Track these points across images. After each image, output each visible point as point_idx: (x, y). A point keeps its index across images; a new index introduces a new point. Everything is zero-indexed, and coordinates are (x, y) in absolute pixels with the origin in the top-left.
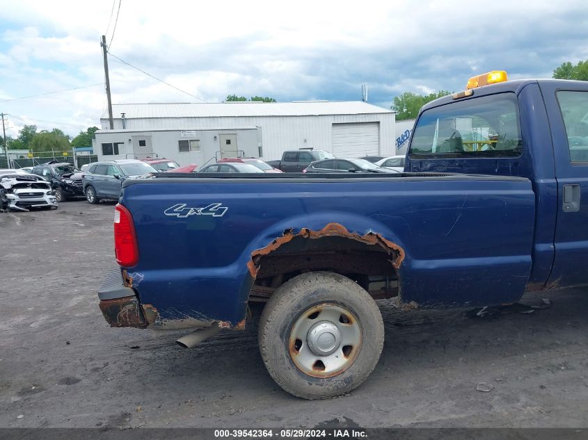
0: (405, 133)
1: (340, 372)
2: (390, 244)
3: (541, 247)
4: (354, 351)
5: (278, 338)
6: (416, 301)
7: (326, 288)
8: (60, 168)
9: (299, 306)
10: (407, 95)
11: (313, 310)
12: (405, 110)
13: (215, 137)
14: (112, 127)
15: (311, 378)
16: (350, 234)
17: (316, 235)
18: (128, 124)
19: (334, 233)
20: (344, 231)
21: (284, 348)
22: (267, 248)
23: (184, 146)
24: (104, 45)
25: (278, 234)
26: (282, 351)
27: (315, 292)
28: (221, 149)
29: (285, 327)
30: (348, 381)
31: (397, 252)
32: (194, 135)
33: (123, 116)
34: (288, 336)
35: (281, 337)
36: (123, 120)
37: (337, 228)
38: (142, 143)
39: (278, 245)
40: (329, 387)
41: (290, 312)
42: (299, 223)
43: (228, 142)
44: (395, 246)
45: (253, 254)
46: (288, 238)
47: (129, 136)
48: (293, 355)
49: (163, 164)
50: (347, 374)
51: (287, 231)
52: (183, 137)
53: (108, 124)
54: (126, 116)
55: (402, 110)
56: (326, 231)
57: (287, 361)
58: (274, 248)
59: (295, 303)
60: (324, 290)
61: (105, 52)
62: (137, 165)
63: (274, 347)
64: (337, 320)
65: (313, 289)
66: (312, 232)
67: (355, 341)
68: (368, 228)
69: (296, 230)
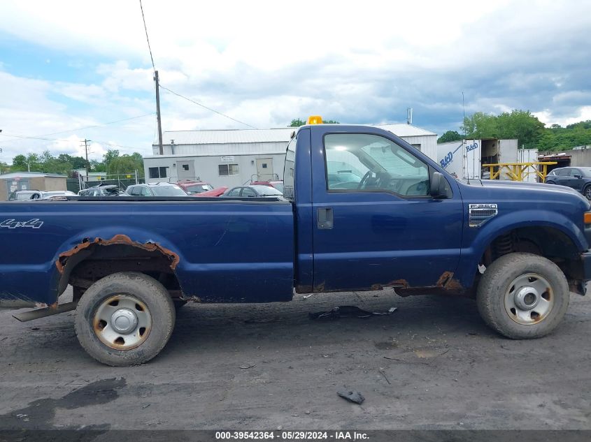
0: (448, 154)
1: (136, 347)
2: (167, 251)
3: (304, 257)
4: (146, 332)
5: (83, 318)
6: (196, 296)
7: (120, 283)
8: (107, 190)
9: (99, 295)
10: (478, 115)
11: (112, 299)
12: (475, 130)
13: (253, 162)
14: (162, 153)
15: (111, 349)
16: (133, 243)
17: (106, 243)
18: (176, 149)
19: (121, 242)
20: (128, 240)
21: (88, 326)
22: (70, 251)
23: (224, 170)
24: (156, 79)
25: (79, 242)
26: (86, 327)
27: (111, 286)
28: (258, 173)
29: (89, 310)
30: (140, 354)
31: (173, 256)
32: (233, 160)
33: (172, 143)
34: (93, 316)
35: (86, 317)
36: (173, 146)
37: (123, 238)
38: (186, 167)
39: (78, 249)
40: (124, 357)
41: (92, 299)
42: (94, 234)
43: (265, 166)
44: (170, 252)
45: (60, 255)
46: (86, 245)
47: (174, 161)
48: (98, 332)
49: (198, 187)
50: (140, 349)
51: (85, 240)
52: (223, 162)
53: (158, 150)
54: (175, 143)
55: (472, 130)
56: (114, 240)
57: (91, 335)
58: (76, 251)
59: (95, 294)
60: (118, 284)
61: (157, 85)
62: (168, 188)
63: (81, 324)
64: (133, 308)
65: (110, 284)
66: (104, 240)
67: (147, 324)
68: (149, 239)
69: (92, 239)
